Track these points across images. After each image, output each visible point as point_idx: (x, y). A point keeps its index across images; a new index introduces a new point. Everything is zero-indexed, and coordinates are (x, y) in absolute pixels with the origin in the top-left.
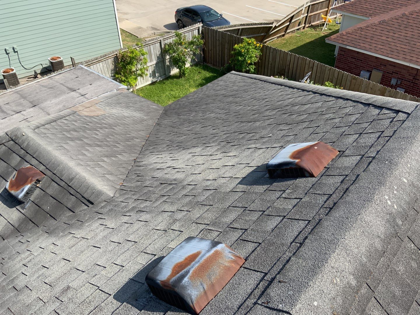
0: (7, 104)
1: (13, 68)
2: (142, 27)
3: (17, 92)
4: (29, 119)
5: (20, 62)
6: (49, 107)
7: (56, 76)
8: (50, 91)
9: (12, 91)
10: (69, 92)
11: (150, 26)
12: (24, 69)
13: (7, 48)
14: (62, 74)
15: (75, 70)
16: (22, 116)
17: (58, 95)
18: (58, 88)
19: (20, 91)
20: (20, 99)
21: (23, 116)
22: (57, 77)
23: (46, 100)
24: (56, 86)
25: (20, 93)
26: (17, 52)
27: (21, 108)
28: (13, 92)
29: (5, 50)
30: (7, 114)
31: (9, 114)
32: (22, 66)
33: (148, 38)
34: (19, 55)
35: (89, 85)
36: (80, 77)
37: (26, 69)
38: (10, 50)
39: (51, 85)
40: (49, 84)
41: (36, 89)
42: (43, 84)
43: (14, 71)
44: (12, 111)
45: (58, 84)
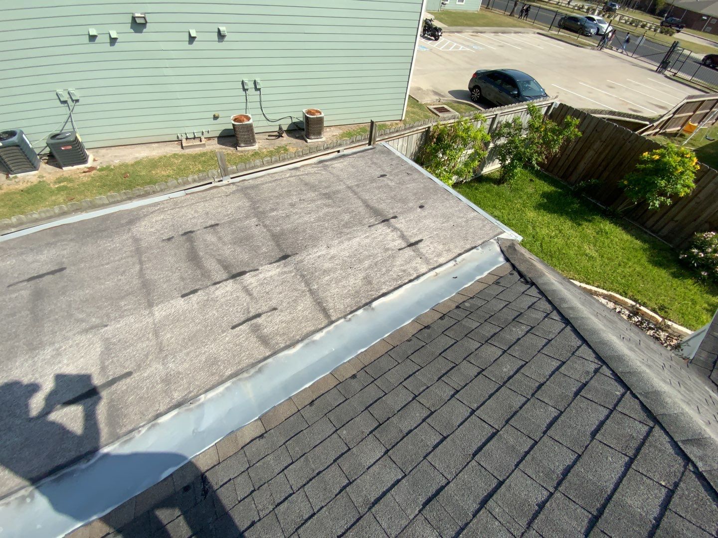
0: (212, 226)
1: (250, 116)
2: (421, 87)
3: (244, 191)
4: (263, 317)
5: (261, 108)
6: (326, 272)
7: (334, 162)
8: (325, 205)
9: (233, 183)
10: (372, 220)
11: (431, 88)
12: (265, 119)
13: (246, 80)
14: (346, 159)
15: (375, 153)
16: (243, 295)
17: (346, 225)
18: (342, 200)
19: (253, 187)
20: (247, 217)
21: (248, 299)
22: (338, 165)
23: (314, 240)
24: (338, 192)
25: (252, 193)
26: (259, 89)
27: (246, 257)
28: (234, 188)
29: (243, 83)
30: (206, 274)
31: (209, 277)
32: (264, 114)
33: (431, 105)
34: (262, 96)
35: (419, 210)
36: (391, 178)
37: (268, 120)
38: (250, 85)
39: (326, 187)
40: (320, 182)
41: (290, 191)
42: (307, 179)
43: (250, 122)
44: (219, 261)
45: (342, 187)
